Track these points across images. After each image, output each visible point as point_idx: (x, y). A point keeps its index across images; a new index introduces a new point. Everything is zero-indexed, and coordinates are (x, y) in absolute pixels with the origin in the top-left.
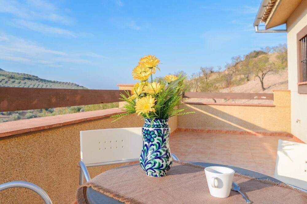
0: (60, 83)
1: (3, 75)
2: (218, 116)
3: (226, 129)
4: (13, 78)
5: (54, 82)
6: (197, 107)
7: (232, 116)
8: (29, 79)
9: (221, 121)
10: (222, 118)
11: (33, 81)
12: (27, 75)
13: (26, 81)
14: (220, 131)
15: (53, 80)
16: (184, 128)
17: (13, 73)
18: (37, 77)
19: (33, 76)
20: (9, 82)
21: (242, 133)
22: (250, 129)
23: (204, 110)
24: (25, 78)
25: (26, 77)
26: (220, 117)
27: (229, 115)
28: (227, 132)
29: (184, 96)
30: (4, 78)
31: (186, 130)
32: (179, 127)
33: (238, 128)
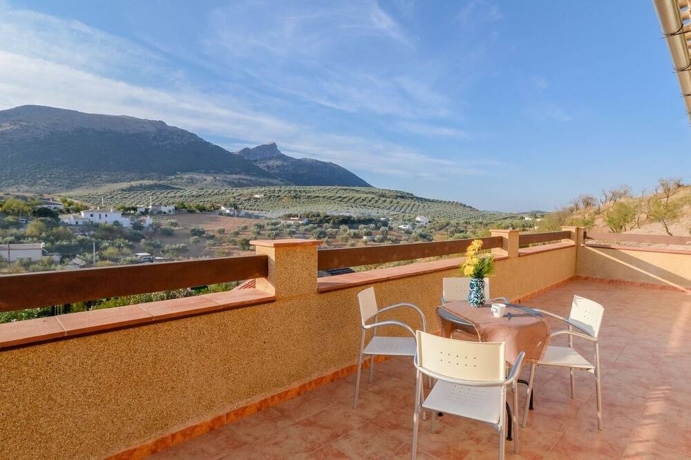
0: (441, 202)
1: (373, 193)
2: (630, 264)
3: (641, 281)
4: (383, 196)
5: (433, 201)
6: (602, 251)
7: (652, 265)
8: (402, 197)
9: (634, 270)
10: (636, 266)
11: (406, 200)
12: (400, 192)
13: (399, 200)
14: (632, 284)
15: (431, 198)
16: (583, 275)
17: (383, 190)
18: (412, 194)
19: (408, 194)
20: (380, 202)
21: (664, 288)
22: (676, 284)
23: (611, 256)
24: (397, 197)
25: (399, 194)
26: (634, 265)
27: (646, 263)
28: (642, 285)
29: (585, 237)
30: (374, 196)
31: (587, 279)
32: (578, 275)
33: (658, 281)
